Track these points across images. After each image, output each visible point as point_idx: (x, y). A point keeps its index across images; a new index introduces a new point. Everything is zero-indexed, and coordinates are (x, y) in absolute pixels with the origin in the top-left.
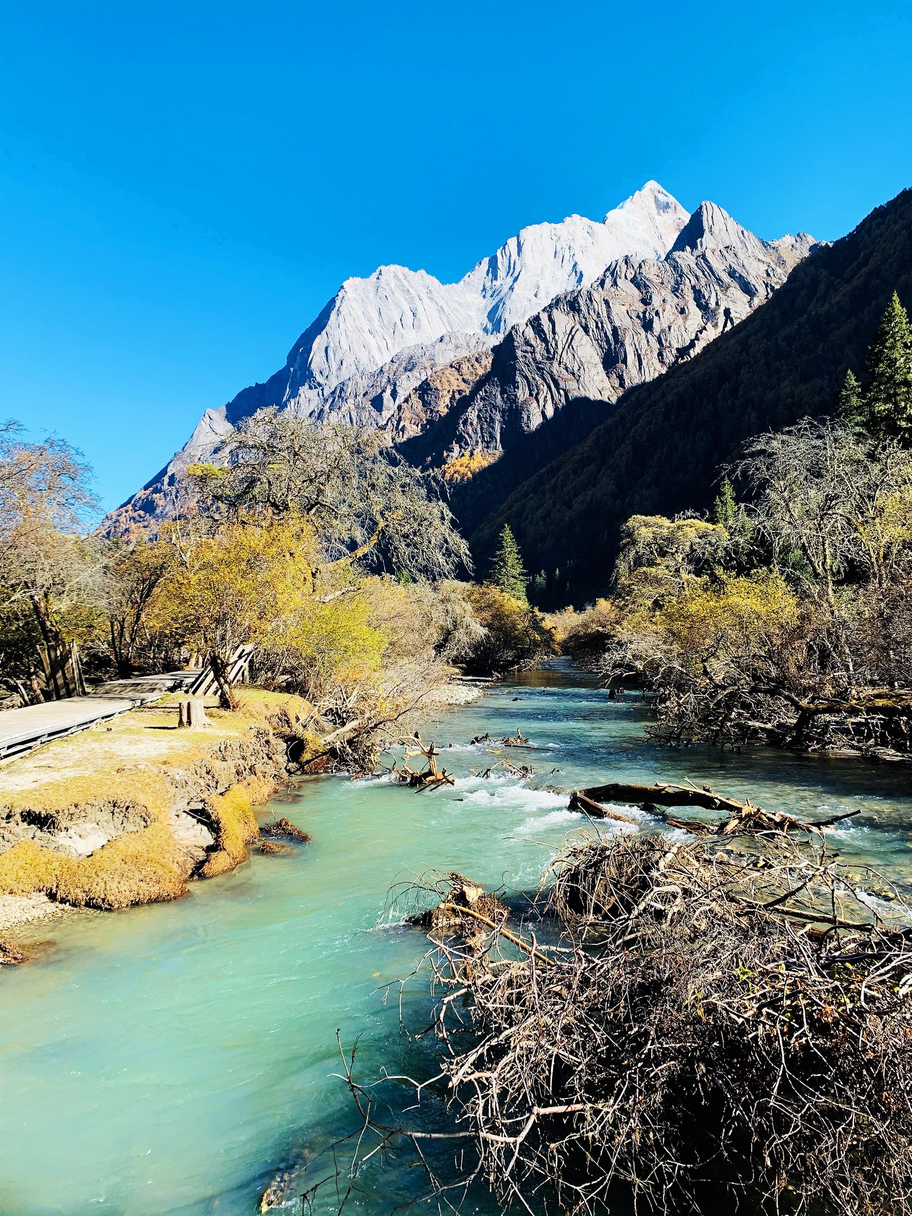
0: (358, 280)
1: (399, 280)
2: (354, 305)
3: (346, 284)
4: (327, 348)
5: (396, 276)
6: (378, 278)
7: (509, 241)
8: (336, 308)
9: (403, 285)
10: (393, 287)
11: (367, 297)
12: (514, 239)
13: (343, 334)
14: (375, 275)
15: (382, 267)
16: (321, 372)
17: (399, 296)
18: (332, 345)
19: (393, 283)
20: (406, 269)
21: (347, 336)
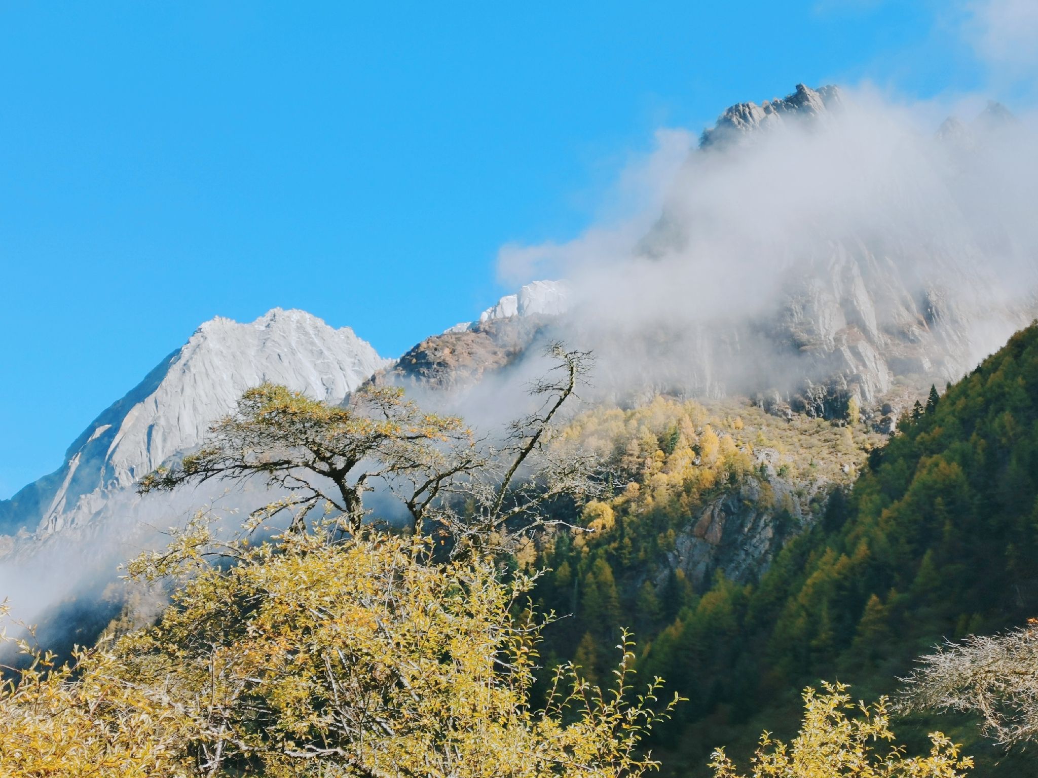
0: (229, 324)
1: (306, 334)
2: (217, 361)
3: (206, 326)
4: (151, 428)
5: (300, 327)
6: (268, 326)
7: (503, 300)
8: (182, 361)
9: (313, 343)
10: (294, 345)
11: (242, 353)
12: (514, 297)
13: (189, 406)
14: (260, 325)
15: (277, 310)
16: (132, 470)
17: (303, 357)
18: (162, 422)
19: (293, 339)
20: (320, 322)
21: (195, 409)
